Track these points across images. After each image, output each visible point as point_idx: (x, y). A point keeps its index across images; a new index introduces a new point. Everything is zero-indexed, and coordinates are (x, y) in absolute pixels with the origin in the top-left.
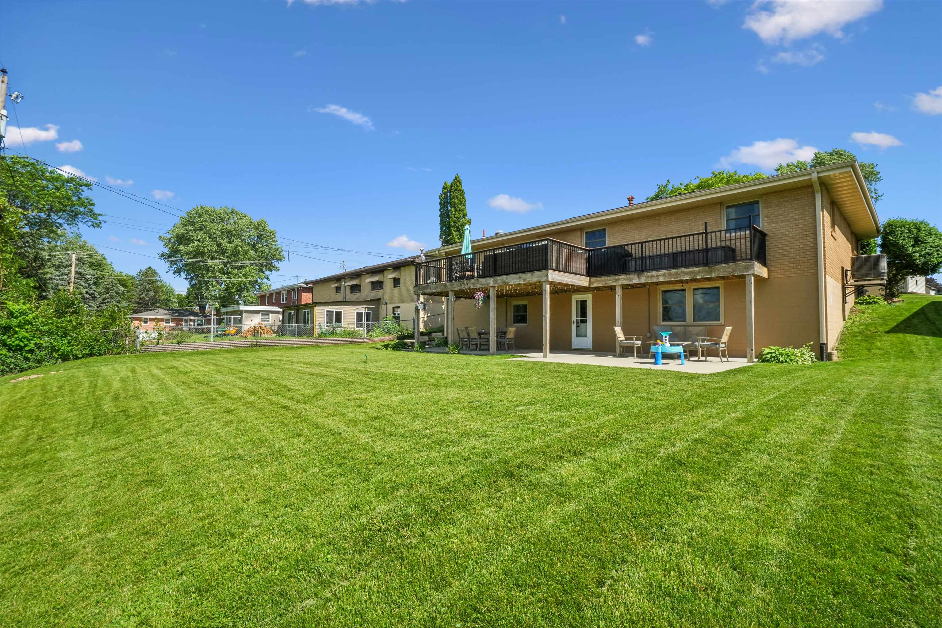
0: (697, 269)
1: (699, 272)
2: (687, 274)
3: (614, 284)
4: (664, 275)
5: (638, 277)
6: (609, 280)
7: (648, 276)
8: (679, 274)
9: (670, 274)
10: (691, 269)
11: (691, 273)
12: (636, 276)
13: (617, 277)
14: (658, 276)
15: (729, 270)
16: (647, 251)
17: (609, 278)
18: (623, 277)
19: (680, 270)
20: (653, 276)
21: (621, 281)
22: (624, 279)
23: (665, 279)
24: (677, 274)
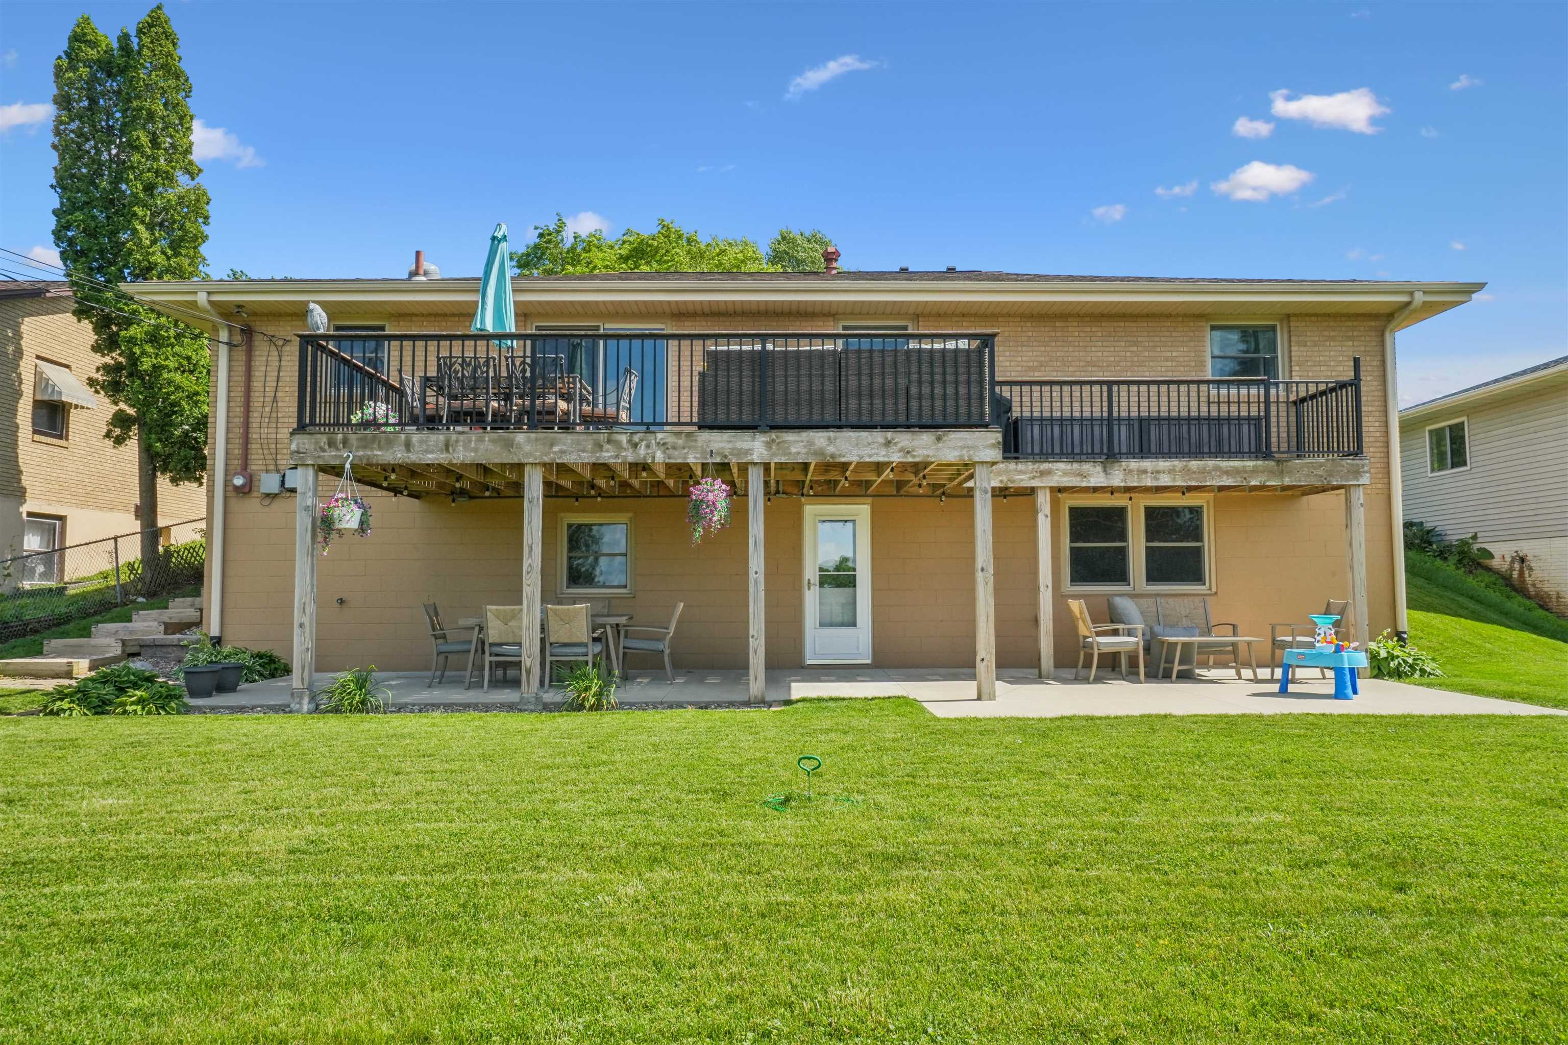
0: (1250, 464)
1: (1255, 471)
2: (1227, 473)
3: (1035, 483)
4: (1171, 471)
5: (1105, 471)
6: (1024, 473)
7: (1131, 471)
8: (1209, 472)
9: (1186, 471)
10: (1236, 463)
11: (1235, 472)
12: (1099, 468)
13: (1045, 466)
14: (1158, 472)
15: (1320, 472)
16: (1124, 404)
17: (1021, 467)
18: (1061, 466)
19: (1211, 463)
20: (1145, 472)
21: (1056, 478)
22: (1065, 473)
23: (1174, 480)
24: (1203, 471)
